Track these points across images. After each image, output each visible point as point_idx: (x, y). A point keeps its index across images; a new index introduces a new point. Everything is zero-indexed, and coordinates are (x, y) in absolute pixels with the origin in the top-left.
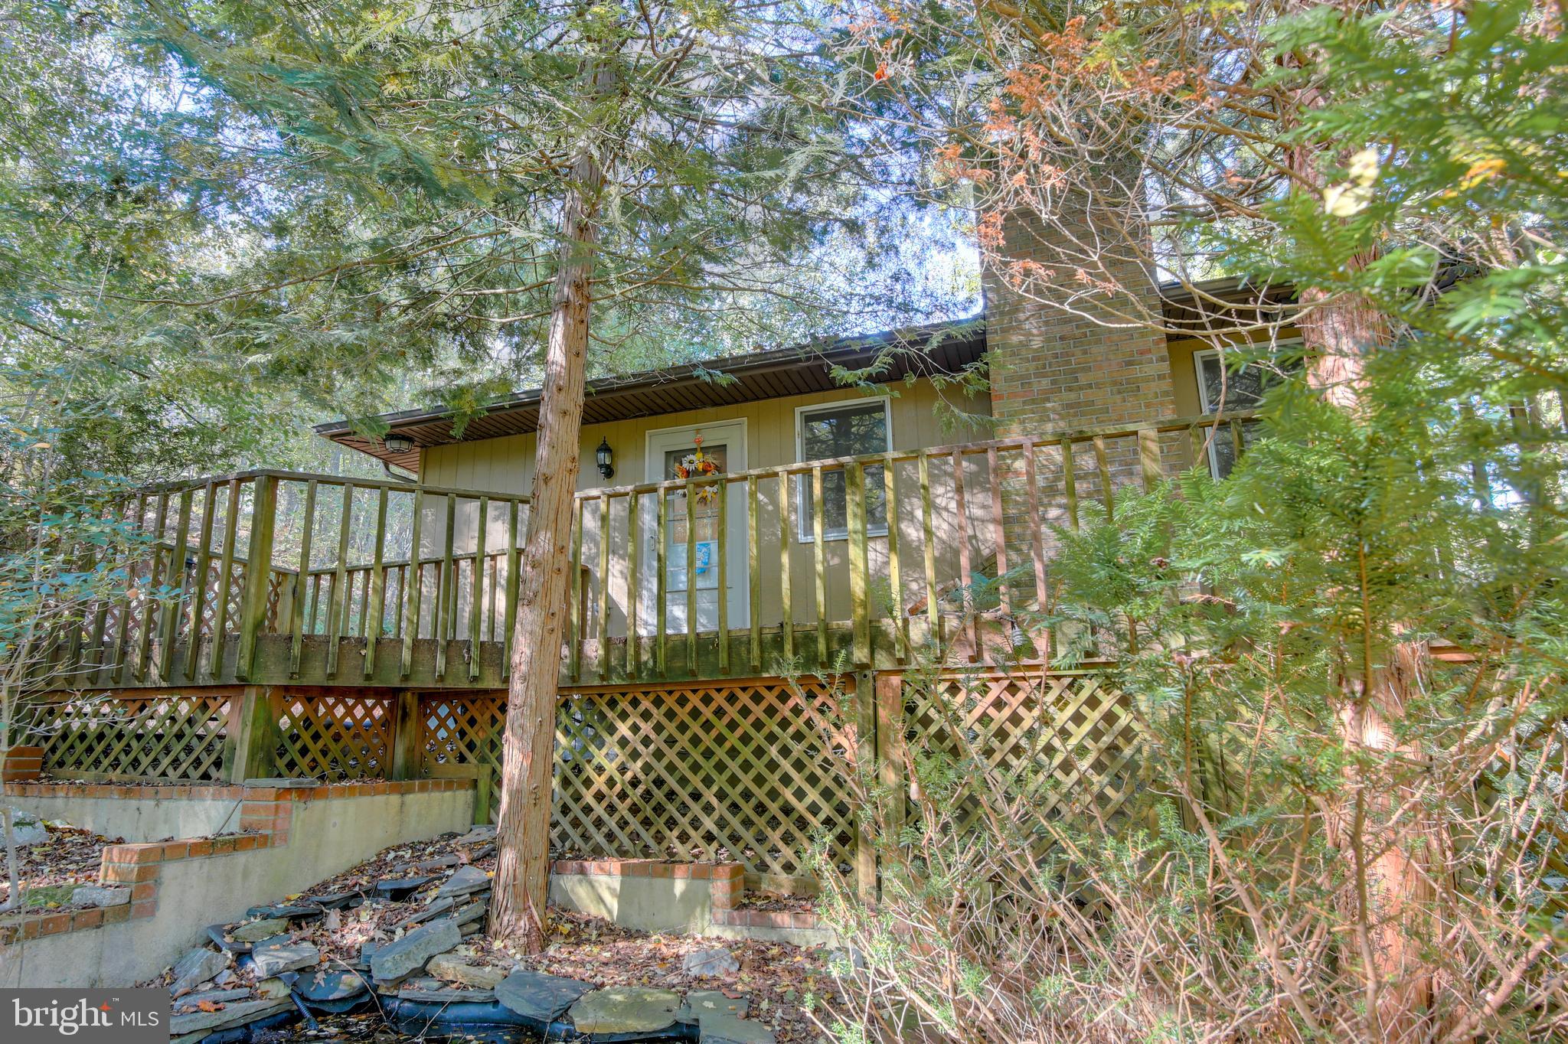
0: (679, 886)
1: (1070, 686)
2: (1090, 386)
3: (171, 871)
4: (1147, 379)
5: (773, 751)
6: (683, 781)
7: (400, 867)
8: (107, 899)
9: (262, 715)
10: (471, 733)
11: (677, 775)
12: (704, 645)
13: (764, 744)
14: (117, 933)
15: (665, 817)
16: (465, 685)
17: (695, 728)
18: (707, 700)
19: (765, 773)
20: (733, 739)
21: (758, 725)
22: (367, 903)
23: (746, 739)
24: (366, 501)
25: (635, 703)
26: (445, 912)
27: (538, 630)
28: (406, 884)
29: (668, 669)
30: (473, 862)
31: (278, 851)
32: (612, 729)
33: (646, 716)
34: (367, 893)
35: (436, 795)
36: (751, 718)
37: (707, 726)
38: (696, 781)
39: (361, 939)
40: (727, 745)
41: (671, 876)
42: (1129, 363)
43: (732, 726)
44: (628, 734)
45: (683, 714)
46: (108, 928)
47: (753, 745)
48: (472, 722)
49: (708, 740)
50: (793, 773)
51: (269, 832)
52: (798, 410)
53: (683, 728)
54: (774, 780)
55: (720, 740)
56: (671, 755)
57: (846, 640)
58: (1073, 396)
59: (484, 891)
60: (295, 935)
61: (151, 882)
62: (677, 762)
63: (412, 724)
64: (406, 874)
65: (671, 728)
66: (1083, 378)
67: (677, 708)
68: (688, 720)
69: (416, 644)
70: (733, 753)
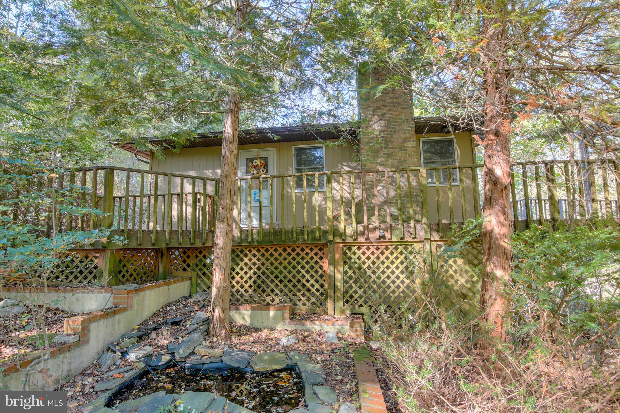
0: (272, 313)
1: (395, 248)
2: (392, 148)
3: (93, 326)
4: (409, 147)
5: (299, 267)
6: (268, 277)
7: (173, 313)
8: (71, 340)
9: (112, 259)
10: (188, 261)
11: (266, 275)
12: (277, 233)
13: (296, 265)
14: (76, 352)
15: (261, 289)
16: (189, 246)
17: (272, 259)
18: (276, 250)
19: (296, 274)
20: (285, 263)
21: (294, 259)
22: (164, 327)
23: (289, 263)
24: (149, 178)
25: (250, 251)
26: (196, 330)
27: (225, 231)
28: (177, 320)
29: (263, 241)
30: (200, 309)
31: (129, 312)
32: (242, 260)
33: (254, 255)
34: (163, 323)
35: (179, 284)
36: (291, 257)
37: (276, 259)
38: (272, 277)
39: (166, 342)
40: (283, 265)
41: (268, 310)
42: (404, 142)
43: (285, 259)
44: (248, 262)
45: (267, 255)
46: (72, 351)
47: (292, 265)
48: (188, 257)
49: (276, 264)
50: (305, 274)
51: (125, 306)
52: (294, 147)
53: (267, 259)
54: (299, 277)
55: (281, 263)
56: (263, 268)
57: (325, 232)
58: (387, 151)
59: (207, 321)
60: (143, 343)
61: (86, 331)
62: (266, 271)
63: (165, 258)
64: (176, 316)
65: (263, 259)
66: (390, 145)
67: (265, 253)
68: (269, 257)
69: (171, 232)
70: (285, 268)
